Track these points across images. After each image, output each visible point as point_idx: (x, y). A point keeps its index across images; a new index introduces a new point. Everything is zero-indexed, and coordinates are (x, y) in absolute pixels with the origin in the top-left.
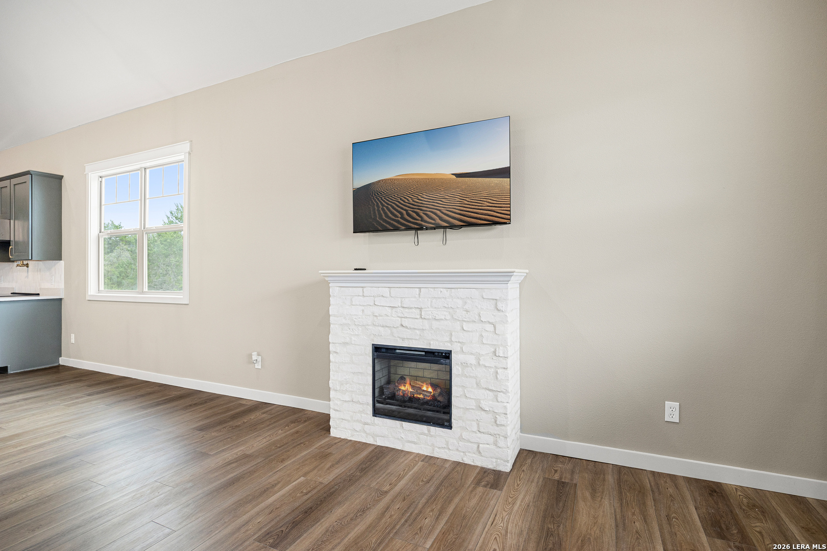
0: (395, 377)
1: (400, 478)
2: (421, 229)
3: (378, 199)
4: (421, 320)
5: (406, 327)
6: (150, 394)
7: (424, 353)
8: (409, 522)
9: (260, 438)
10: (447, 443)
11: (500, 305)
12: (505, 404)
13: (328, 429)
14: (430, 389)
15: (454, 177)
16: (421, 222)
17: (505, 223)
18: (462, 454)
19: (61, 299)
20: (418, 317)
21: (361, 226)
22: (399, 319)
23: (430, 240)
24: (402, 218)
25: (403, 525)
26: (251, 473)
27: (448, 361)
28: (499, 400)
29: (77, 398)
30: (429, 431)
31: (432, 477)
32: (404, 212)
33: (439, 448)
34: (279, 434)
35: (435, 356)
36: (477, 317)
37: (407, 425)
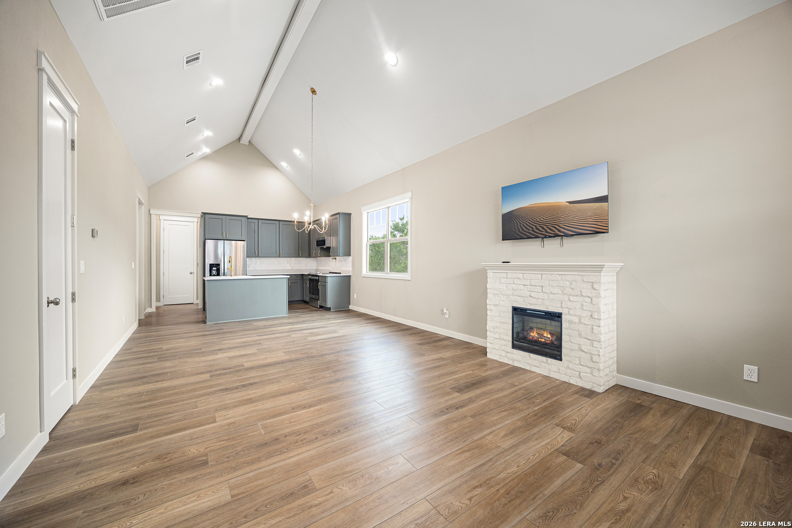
0: (527, 328)
1: (525, 381)
2: (546, 237)
3: (517, 220)
4: (542, 293)
5: (533, 297)
6: (393, 326)
7: (544, 314)
8: (527, 399)
9: (448, 352)
10: (559, 369)
11: (595, 286)
12: (599, 349)
13: (486, 354)
14: (549, 336)
15: (568, 203)
16: (545, 233)
17: (604, 233)
18: (568, 377)
19: (350, 276)
20: (541, 291)
21: (507, 236)
22: (529, 292)
23: (552, 245)
24: (533, 231)
25: (524, 399)
26: (445, 365)
27: (559, 319)
28: (595, 346)
29: (362, 324)
30: (547, 361)
31: (546, 385)
32: (534, 227)
33: (553, 372)
34: (458, 352)
35: (552, 316)
36: (579, 293)
37: (532, 355)
